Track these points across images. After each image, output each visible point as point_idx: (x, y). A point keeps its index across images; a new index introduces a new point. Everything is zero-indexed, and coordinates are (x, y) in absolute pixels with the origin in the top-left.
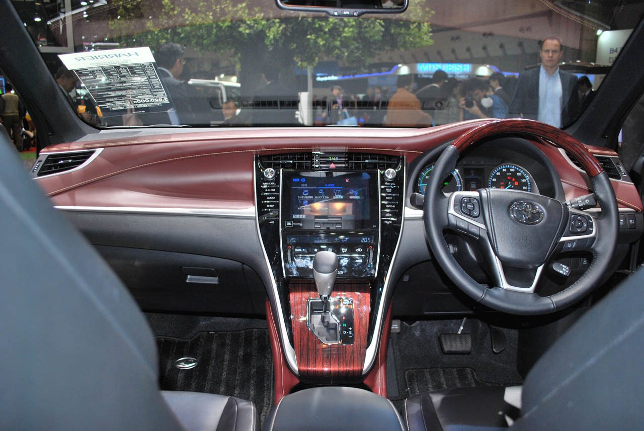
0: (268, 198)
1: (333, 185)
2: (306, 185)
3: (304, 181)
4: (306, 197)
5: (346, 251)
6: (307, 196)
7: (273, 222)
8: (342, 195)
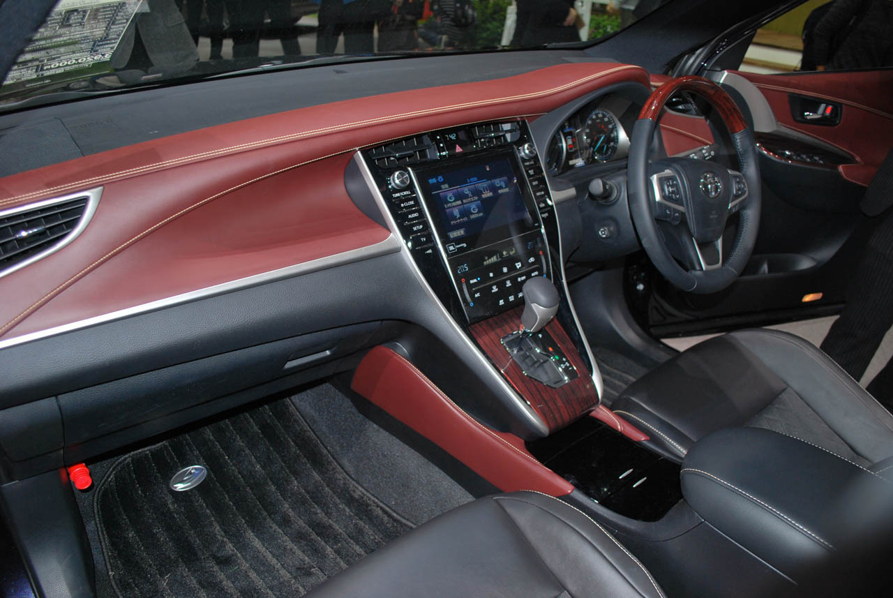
0: (410, 216)
1: (476, 179)
2: (447, 186)
3: (442, 180)
4: (454, 204)
5: (520, 266)
6: (454, 201)
7: (430, 251)
8: (491, 191)
